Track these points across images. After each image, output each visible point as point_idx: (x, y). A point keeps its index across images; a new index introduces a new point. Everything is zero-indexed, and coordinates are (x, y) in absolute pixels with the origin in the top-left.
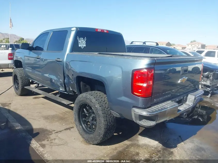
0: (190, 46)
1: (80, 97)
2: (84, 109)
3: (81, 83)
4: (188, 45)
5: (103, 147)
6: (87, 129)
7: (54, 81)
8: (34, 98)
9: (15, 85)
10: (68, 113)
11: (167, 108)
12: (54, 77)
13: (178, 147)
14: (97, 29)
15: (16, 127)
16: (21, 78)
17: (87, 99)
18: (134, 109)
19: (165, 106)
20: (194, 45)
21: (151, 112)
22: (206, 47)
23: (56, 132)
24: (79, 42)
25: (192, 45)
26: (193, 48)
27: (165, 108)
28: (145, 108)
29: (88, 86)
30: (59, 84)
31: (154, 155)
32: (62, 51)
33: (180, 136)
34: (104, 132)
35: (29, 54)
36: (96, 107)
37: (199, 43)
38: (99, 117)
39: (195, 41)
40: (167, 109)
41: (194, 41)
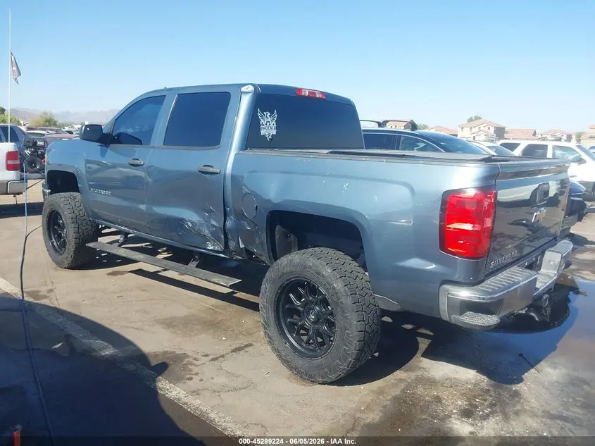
0: (467, 130)
1: (284, 264)
2: (291, 295)
3: (278, 228)
4: (462, 128)
5: (347, 388)
6: (300, 345)
7: (191, 225)
8: (109, 274)
9: (51, 239)
10: (220, 309)
11: (519, 283)
12: (190, 216)
13: (525, 379)
14: (300, 90)
15: (100, 350)
16: (75, 220)
17: (305, 267)
18: (446, 287)
19: (513, 278)
20: (477, 128)
21: (489, 293)
22: (507, 132)
23: (213, 359)
24: (261, 123)
25: (471, 128)
26: (474, 135)
27: (515, 284)
28: (474, 282)
29: (292, 236)
30: (206, 232)
31: (477, 400)
32: (217, 146)
33: (521, 355)
34: (357, 348)
35: (103, 155)
36: (334, 288)
37: (489, 124)
38: (343, 312)
39: (480, 118)
40: (518, 285)
41: (477, 118)
